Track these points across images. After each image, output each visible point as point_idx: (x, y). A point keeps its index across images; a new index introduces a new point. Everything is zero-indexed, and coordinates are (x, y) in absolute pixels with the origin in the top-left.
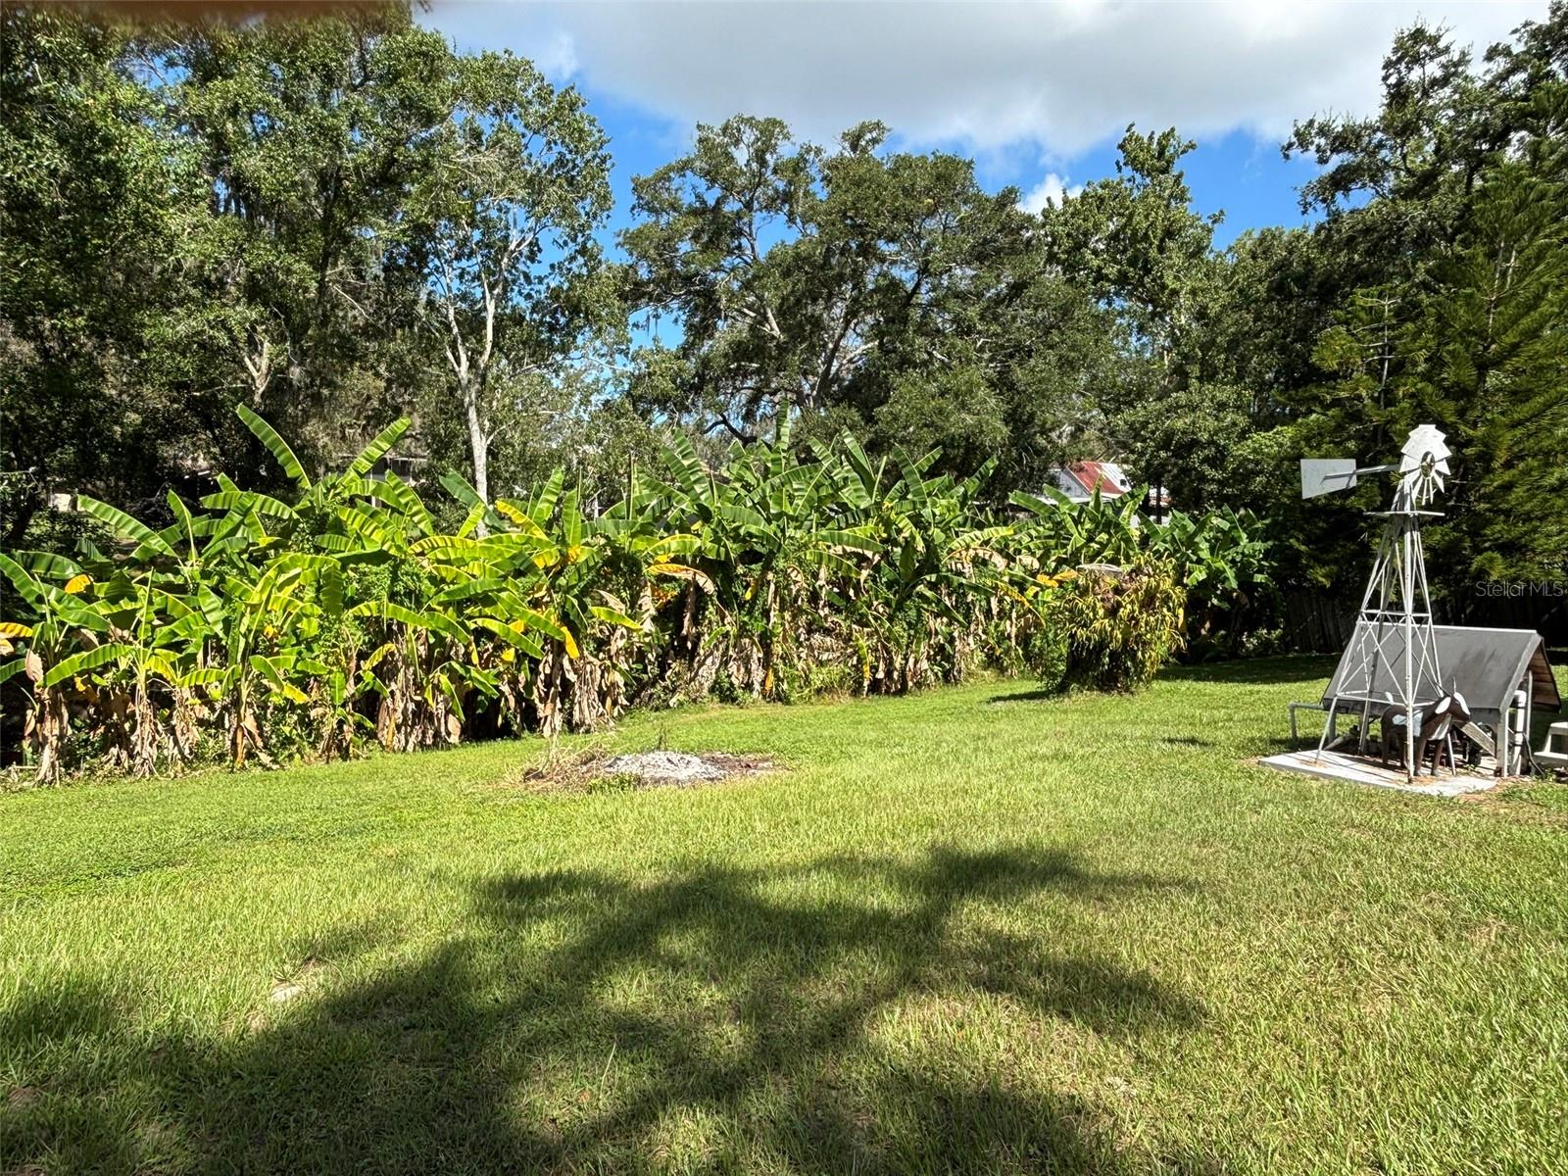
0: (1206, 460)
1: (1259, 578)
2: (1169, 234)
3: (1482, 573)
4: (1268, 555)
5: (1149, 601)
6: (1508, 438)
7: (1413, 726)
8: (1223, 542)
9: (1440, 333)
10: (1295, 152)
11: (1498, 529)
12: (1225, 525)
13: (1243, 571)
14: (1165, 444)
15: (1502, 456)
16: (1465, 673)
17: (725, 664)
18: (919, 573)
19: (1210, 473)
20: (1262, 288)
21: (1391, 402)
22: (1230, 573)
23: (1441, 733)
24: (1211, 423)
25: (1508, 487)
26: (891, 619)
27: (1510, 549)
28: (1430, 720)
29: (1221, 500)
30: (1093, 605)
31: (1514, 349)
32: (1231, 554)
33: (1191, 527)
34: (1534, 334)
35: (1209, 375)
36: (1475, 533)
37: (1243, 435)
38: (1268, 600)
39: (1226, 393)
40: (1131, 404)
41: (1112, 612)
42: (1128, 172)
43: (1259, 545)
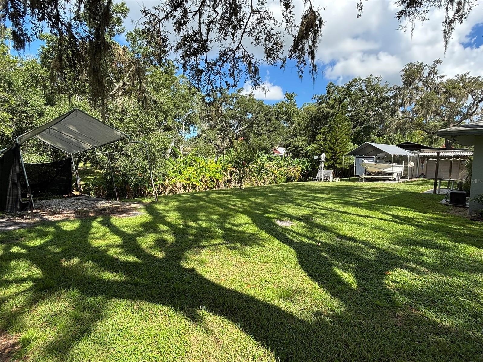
0: (300, 150)
1: (309, 169)
2: (294, 112)
3: (336, 167)
4: (310, 165)
5: (297, 171)
6: (339, 149)
7: (323, 178)
8: (304, 163)
9: (331, 136)
10: (313, 99)
11: (338, 161)
12: (304, 161)
13: (307, 168)
14: (294, 147)
15: (338, 152)
16: (327, 174)
17: (235, 183)
18: (261, 169)
19: (301, 152)
20: (308, 120)
21: (326, 145)
22: (305, 168)
23: (325, 178)
24: (301, 144)
25: (339, 156)
26: (258, 176)
27: (339, 163)
28: (324, 177)
29: (303, 156)
30: (290, 171)
31: (339, 138)
32: (305, 165)
33: (299, 161)
34: (341, 137)
35: (300, 135)
36: (336, 162)
37: (306, 146)
38: (310, 172)
39: (303, 139)
40: (288, 140)
41: (293, 172)
42: (286, 99)
43: (309, 164)
